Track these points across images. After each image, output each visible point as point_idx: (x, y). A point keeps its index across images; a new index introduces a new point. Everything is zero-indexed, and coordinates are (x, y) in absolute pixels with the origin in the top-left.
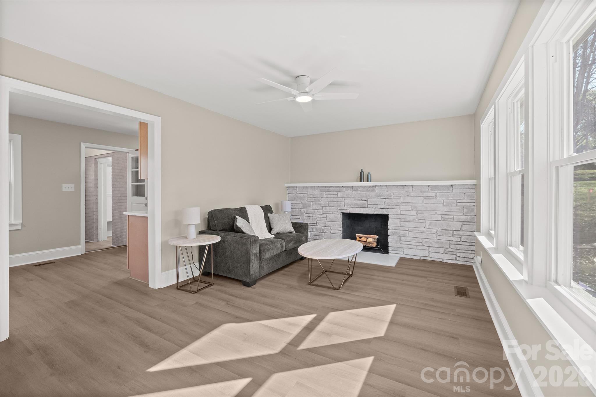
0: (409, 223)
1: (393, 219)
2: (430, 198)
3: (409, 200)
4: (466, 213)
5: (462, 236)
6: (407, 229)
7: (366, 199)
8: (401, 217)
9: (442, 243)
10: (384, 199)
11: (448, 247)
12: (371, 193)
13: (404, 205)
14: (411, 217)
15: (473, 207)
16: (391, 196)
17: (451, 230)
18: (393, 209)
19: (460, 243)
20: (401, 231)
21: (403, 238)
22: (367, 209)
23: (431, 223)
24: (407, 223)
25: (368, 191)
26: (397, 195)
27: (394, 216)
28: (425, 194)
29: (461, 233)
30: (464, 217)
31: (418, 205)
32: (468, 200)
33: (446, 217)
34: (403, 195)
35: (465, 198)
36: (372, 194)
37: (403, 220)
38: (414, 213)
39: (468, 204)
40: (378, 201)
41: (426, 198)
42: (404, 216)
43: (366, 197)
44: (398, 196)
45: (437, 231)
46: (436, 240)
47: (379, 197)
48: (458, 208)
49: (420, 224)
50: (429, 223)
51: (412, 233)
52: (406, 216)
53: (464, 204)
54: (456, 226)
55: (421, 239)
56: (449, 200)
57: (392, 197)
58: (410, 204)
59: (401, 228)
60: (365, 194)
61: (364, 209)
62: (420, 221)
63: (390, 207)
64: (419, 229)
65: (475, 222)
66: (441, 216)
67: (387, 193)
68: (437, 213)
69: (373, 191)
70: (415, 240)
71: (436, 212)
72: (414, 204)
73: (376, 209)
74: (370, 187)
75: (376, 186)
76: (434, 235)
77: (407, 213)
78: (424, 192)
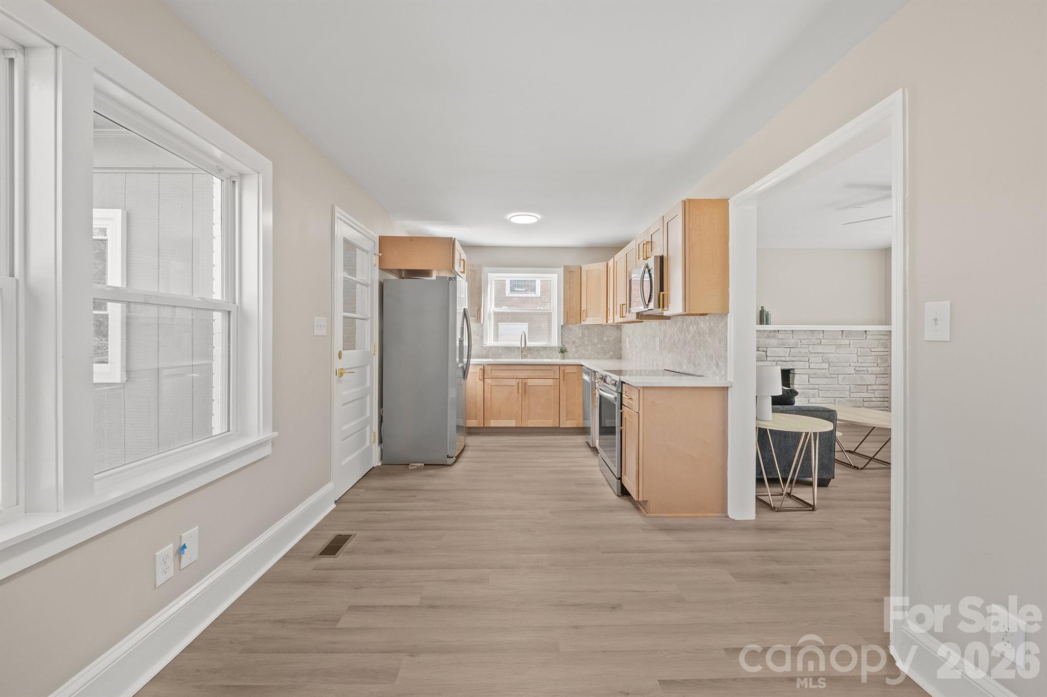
0: (820, 379)
1: (801, 375)
2: (843, 346)
3: (819, 349)
4: (880, 364)
5: (876, 391)
6: (817, 387)
7: (765, 349)
8: (810, 371)
9: (855, 401)
10: (789, 349)
11: (862, 405)
12: (771, 340)
13: (814, 355)
14: (823, 371)
15: (886, 357)
16: (798, 344)
17: (864, 385)
18: (800, 362)
19: (874, 399)
20: (810, 390)
21: (813, 399)
22: (766, 363)
23: (844, 377)
24: (816, 379)
25: (768, 337)
26: (806, 343)
27: (801, 370)
28: (838, 342)
29: (875, 387)
30: (878, 368)
31: (831, 355)
32: (882, 349)
33: (860, 369)
34: (812, 343)
35: (879, 346)
36: (774, 342)
37: (813, 376)
38: (826, 366)
39: (882, 354)
40: (781, 352)
41: (839, 346)
42: (814, 370)
43: (765, 346)
44: (806, 345)
45: (850, 387)
46: (849, 399)
47: (782, 345)
48: (872, 358)
49: (832, 379)
50: (842, 378)
51: (823, 392)
52: (816, 370)
53: (878, 354)
54: (870, 379)
55: (833, 399)
56: (862, 349)
57: (799, 346)
58: (822, 354)
59: (811, 386)
60: (764, 341)
61: (763, 363)
62: (832, 376)
63: (796, 359)
64: (831, 386)
65: (887, 374)
66: (855, 369)
67: (792, 341)
68: (850, 365)
69: (774, 337)
70: (826, 400)
71: (849, 363)
72: (825, 354)
73: (778, 363)
74: (770, 331)
75: (778, 331)
76: (847, 392)
77: (818, 366)
78: (837, 339)
